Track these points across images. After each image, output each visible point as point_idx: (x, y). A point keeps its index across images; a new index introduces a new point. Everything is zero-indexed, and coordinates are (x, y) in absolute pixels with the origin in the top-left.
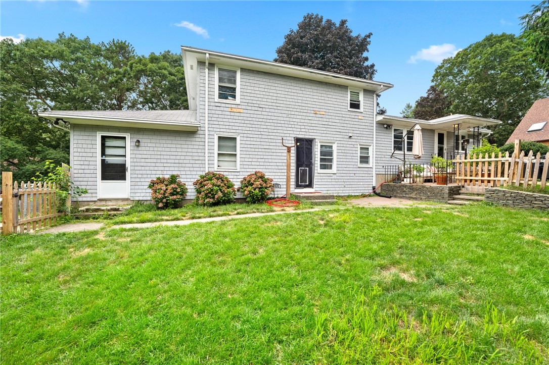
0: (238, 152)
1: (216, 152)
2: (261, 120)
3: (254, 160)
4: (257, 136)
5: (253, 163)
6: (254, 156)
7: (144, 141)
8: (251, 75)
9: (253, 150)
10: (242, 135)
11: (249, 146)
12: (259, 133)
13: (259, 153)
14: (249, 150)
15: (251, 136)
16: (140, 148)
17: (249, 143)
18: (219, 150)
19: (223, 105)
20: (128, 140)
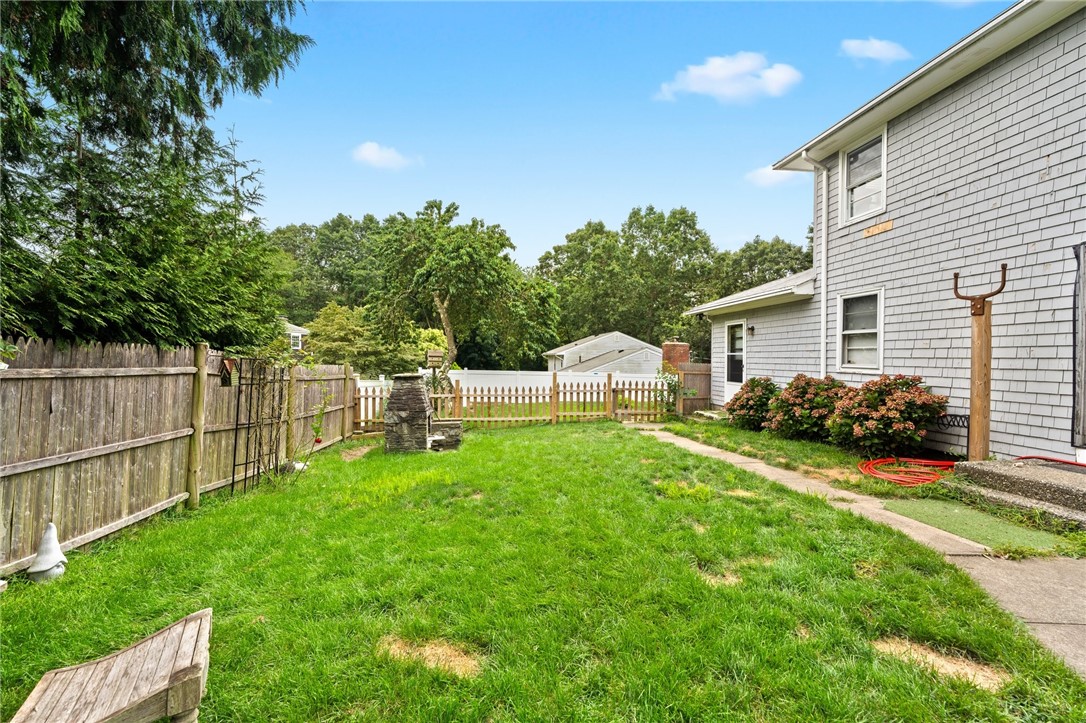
0: (880, 329)
1: (839, 332)
2: (940, 229)
3: (919, 344)
4: (929, 278)
5: (916, 354)
6: (920, 335)
7: (760, 326)
8: (913, 120)
9: (918, 317)
10: (889, 285)
11: (906, 309)
12: (935, 267)
13: (934, 325)
14: (907, 318)
15: (912, 281)
16: (755, 338)
17: (907, 300)
18: (845, 327)
19: (853, 229)
20: (745, 328)
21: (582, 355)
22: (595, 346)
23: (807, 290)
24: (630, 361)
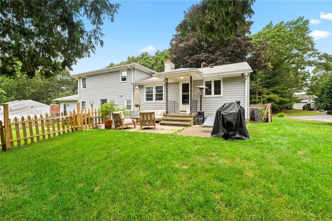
0: (86, 107)
7: (69, 104)
8: (89, 78)
10: (87, 100)
11: (88, 104)
12: (91, 99)
16: (69, 107)
18: (82, 106)
19: (83, 91)
20: (67, 105)
21: (12, 108)
22: (19, 105)
23: (77, 99)
24: (36, 110)
